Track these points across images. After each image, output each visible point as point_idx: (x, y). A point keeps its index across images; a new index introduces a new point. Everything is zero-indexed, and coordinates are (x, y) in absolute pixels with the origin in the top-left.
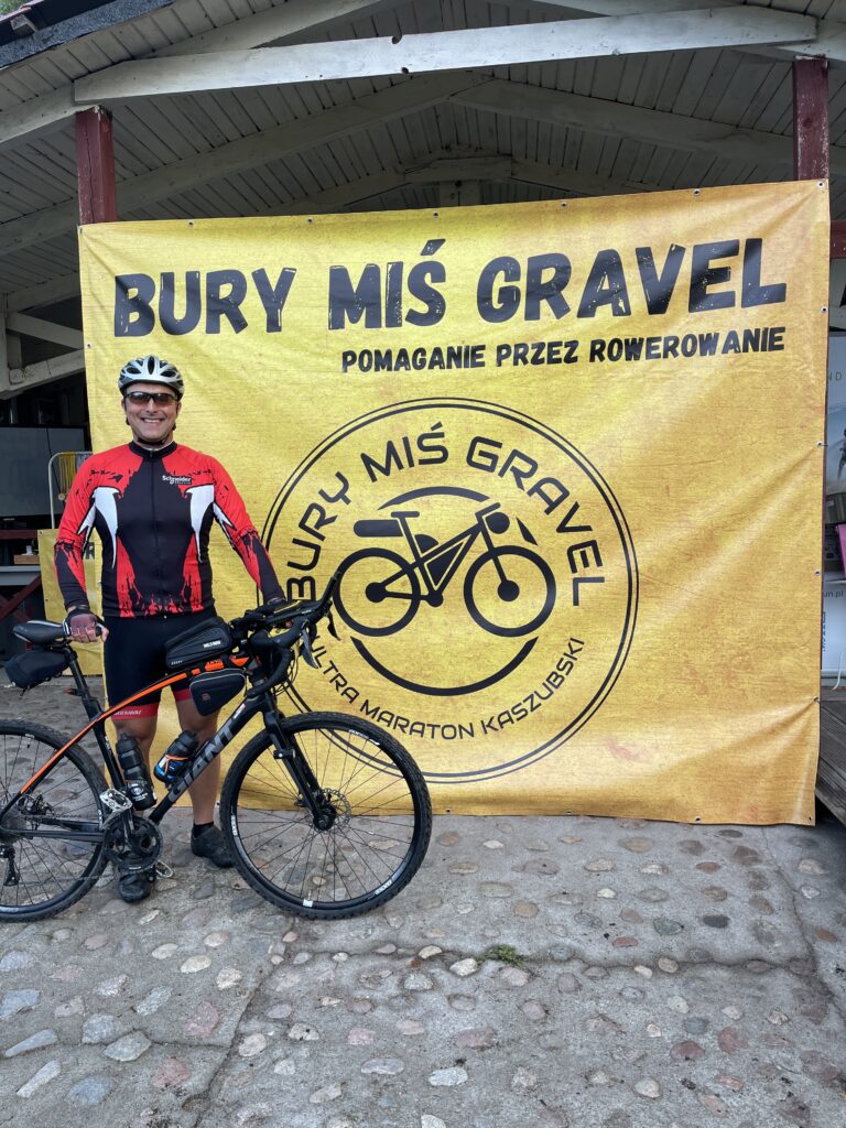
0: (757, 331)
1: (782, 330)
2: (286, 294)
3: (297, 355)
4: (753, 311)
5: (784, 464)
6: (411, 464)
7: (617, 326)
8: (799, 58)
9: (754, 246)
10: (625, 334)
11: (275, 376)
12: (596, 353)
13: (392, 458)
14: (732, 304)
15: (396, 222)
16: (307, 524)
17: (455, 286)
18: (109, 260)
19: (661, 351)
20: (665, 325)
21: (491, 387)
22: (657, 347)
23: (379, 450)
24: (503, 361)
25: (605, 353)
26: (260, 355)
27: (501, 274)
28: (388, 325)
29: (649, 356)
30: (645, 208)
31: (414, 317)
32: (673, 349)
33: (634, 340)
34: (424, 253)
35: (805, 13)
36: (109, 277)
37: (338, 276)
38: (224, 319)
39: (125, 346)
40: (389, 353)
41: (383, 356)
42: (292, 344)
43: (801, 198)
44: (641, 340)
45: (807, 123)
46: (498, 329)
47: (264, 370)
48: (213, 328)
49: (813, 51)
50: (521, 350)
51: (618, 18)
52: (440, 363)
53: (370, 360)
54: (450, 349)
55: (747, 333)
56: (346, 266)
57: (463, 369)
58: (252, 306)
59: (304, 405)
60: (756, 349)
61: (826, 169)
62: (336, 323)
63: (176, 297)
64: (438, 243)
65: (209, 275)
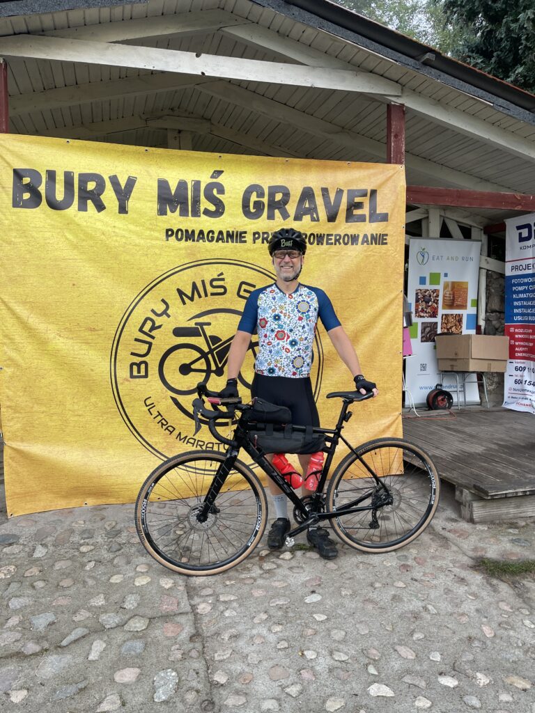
0: (377, 234)
1: (387, 235)
2: (131, 192)
3: (138, 229)
4: (374, 225)
5: (387, 300)
6: (206, 295)
7: (313, 227)
8: (393, 103)
9: (374, 192)
10: (316, 231)
11: (124, 240)
13: (195, 292)
14: (364, 221)
15: (197, 158)
16: (143, 330)
17: (230, 197)
18: (9, 158)
19: (333, 241)
20: (335, 228)
21: (250, 255)
22: (331, 239)
23: (188, 287)
24: (256, 241)
26: (114, 227)
27: (254, 194)
28: (192, 216)
29: (327, 243)
31: (207, 212)
32: (338, 241)
33: (321, 234)
34: (212, 177)
35: (397, 82)
36: (8, 168)
37: (163, 185)
38: (89, 202)
39: (20, 214)
40: (193, 232)
41: (190, 233)
42: (135, 222)
43: (393, 173)
44: (324, 235)
45: (396, 136)
46: (254, 223)
47: (117, 236)
48: (83, 207)
49: (400, 101)
50: (265, 236)
51: (314, 67)
52: (222, 239)
53: (182, 234)
54: (228, 232)
55: (372, 235)
56: (167, 179)
57: (235, 244)
58: (109, 196)
59: (142, 258)
60: (376, 244)
61: (403, 160)
62: (162, 212)
63: (57, 186)
64: (220, 172)
65: (80, 175)
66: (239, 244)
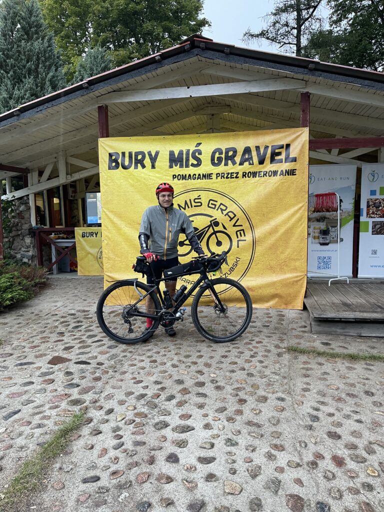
0: (289, 170)
1: (296, 170)
2: (157, 158)
3: (160, 176)
4: (287, 164)
5: (297, 208)
7: (250, 168)
8: (302, 92)
9: (288, 146)
10: (252, 170)
11: (153, 182)
12: (244, 176)
13: (186, 205)
14: (282, 162)
15: (188, 138)
17: (205, 156)
18: (107, 148)
20: (263, 168)
21: (214, 185)
22: (261, 174)
23: (183, 203)
24: (218, 178)
25: (247, 176)
26: (149, 175)
27: (218, 153)
28: (185, 167)
29: (259, 176)
30: (258, 135)
31: (193, 165)
32: (266, 175)
33: (255, 172)
34: (196, 146)
35: (303, 80)
36: (107, 153)
37: (172, 154)
38: (139, 165)
39: (111, 172)
40: (186, 175)
41: (184, 176)
42: (158, 173)
43: (301, 133)
44: (257, 172)
45: (304, 111)
46: (217, 169)
47: (151, 180)
48: (136, 167)
49: (305, 91)
50: (223, 175)
51: (250, 82)
52: (200, 178)
53: (180, 177)
54: (203, 174)
55: (286, 170)
56: (174, 150)
57: (206, 180)
58: (147, 162)
60: (288, 175)
61: (308, 125)
62: (171, 167)
63: (126, 159)
64: (200, 144)
65: (135, 153)
66: (208, 180)
